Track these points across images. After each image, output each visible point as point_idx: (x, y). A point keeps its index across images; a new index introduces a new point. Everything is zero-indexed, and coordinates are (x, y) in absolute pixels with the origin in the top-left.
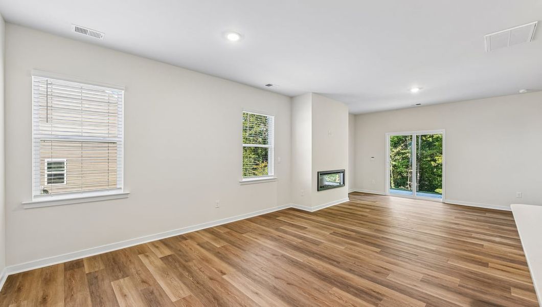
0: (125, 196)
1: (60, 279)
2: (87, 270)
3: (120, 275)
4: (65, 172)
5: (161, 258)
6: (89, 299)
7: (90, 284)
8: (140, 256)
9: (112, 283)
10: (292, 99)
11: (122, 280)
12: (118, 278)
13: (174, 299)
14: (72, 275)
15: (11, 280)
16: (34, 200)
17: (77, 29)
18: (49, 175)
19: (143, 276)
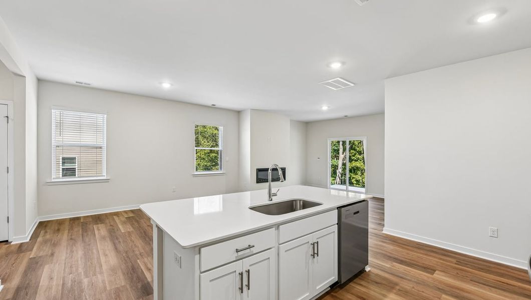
0: (107, 181)
1: (67, 223)
2: (82, 221)
3: (99, 223)
4: (77, 167)
5: (126, 218)
6: (81, 230)
7: (82, 225)
8: (114, 217)
9: (94, 226)
10: (238, 113)
11: (100, 225)
12: (98, 224)
13: (123, 231)
14: (74, 223)
15: (41, 224)
16: (53, 181)
17: (76, 82)
18: (63, 169)
19: (112, 224)
